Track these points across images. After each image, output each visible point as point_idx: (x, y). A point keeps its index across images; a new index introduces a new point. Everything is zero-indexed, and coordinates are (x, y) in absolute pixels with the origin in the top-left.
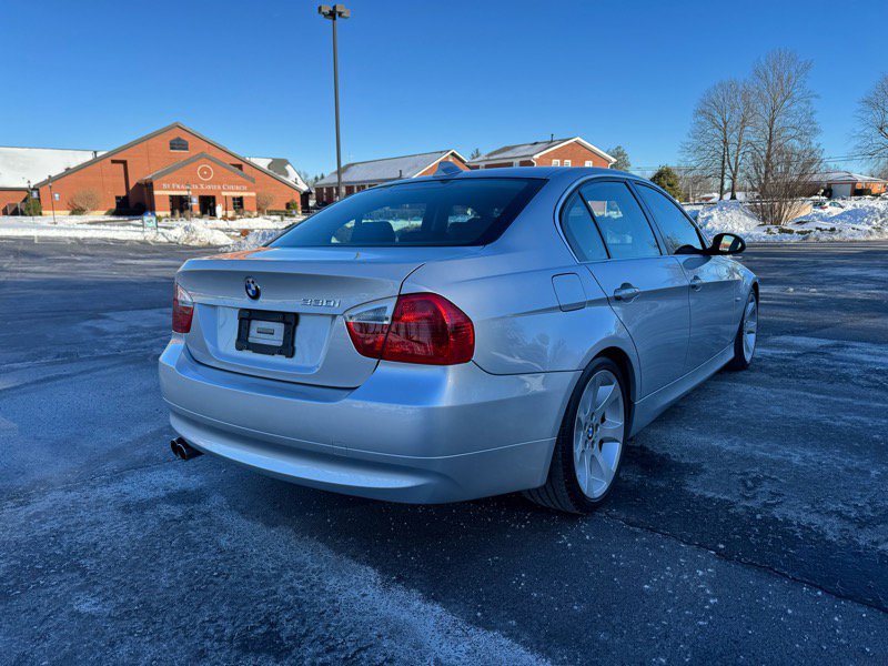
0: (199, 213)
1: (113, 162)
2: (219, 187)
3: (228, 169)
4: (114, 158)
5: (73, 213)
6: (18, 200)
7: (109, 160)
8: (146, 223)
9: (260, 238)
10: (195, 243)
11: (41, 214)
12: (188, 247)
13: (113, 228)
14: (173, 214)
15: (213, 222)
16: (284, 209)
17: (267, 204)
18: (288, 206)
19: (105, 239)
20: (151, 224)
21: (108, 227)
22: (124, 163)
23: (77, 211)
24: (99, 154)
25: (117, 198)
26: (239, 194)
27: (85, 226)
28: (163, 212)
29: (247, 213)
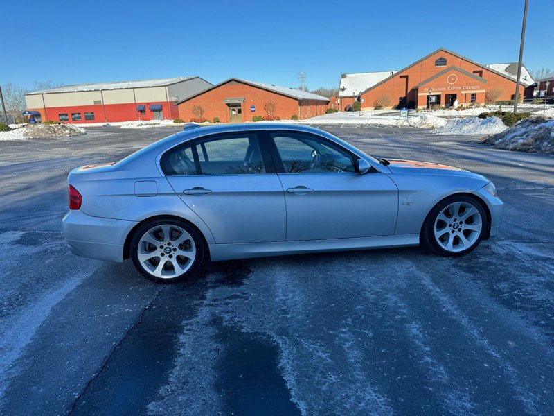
0: (444, 106)
1: (401, 77)
2: (460, 88)
3: (470, 75)
4: (401, 75)
5: (375, 109)
6: (351, 103)
7: (398, 76)
8: (402, 114)
9: (455, 124)
10: (424, 127)
11: (360, 110)
12: (419, 129)
13: (388, 117)
14: (428, 107)
15: (449, 111)
16: (510, 99)
17: (496, 97)
18: (513, 97)
19: (376, 125)
20: (404, 115)
21: (385, 117)
22: (407, 77)
23: (378, 107)
24: (394, 73)
25: (400, 98)
26: (474, 92)
27: (375, 117)
28: (421, 106)
29: (476, 105)
